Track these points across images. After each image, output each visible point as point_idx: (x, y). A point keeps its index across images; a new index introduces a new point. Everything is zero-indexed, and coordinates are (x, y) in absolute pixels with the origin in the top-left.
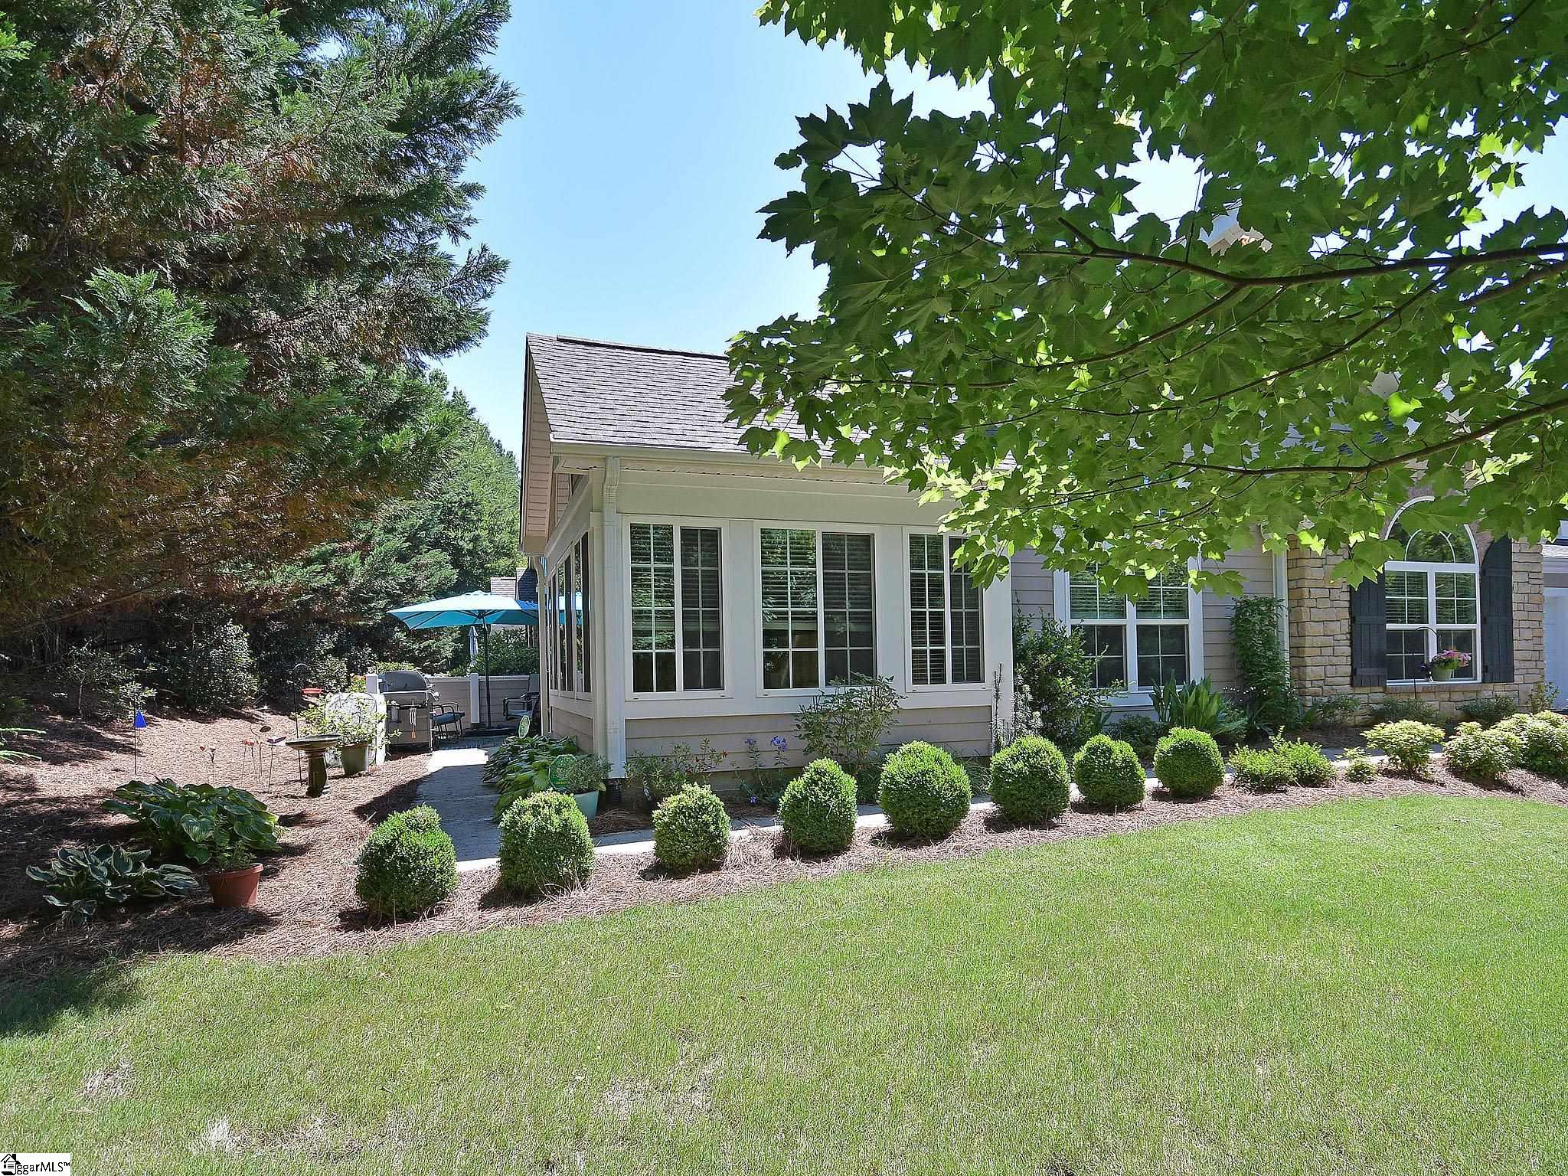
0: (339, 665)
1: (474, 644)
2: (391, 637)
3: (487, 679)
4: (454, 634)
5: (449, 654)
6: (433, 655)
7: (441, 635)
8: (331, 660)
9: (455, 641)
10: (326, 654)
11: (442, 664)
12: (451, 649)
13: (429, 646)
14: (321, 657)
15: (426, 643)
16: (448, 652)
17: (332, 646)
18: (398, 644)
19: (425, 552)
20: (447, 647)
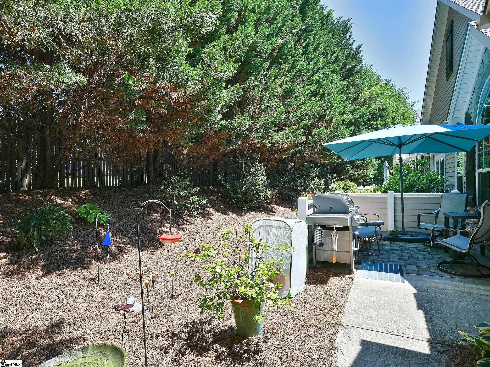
0: (320, 183)
1: (386, 171)
2: (345, 169)
3: (402, 195)
4: (375, 167)
5: (372, 176)
6: (364, 177)
7: (368, 167)
8: (316, 180)
9: (376, 170)
10: (315, 178)
11: (369, 181)
12: (373, 174)
13: (363, 172)
14: (313, 179)
15: (361, 171)
16: (372, 175)
17: (317, 173)
18: (348, 172)
19: (362, 130)
20: (371, 173)
